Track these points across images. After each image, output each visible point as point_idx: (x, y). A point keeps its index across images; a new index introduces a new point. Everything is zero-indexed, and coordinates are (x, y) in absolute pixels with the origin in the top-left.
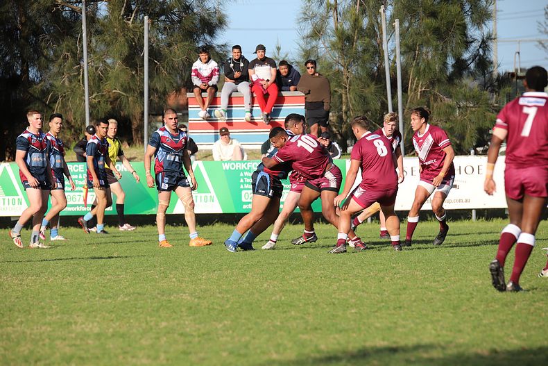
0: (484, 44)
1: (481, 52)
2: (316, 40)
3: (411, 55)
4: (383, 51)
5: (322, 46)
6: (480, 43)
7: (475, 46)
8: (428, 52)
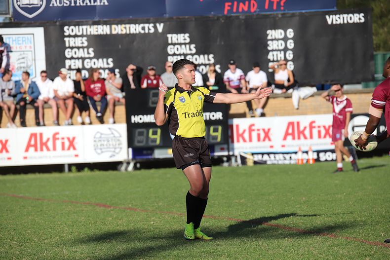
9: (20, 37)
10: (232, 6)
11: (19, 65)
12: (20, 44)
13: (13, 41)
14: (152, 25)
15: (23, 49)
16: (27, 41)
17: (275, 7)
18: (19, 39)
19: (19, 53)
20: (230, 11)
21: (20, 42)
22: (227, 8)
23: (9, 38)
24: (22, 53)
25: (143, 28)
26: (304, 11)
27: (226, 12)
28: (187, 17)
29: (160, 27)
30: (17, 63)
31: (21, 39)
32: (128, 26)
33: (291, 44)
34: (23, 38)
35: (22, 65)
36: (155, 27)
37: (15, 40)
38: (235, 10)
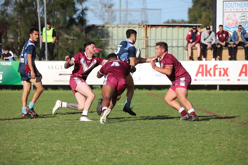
0: (83, 12)
1: (81, 15)
2: (7, 6)
3: (50, 15)
4: (37, 13)
5: (9, 9)
6: (81, 11)
7: (79, 12)
8: (58, 14)
9: (243, 3)
11: (241, 21)
12: (243, 7)
13: (238, 5)
15: (244, 10)
16: (247, 5)
18: (242, 4)
19: (241, 13)
21: (242, 6)
23: (235, 3)
24: (243, 13)
30: (239, 19)
31: (243, 4)
34: (244, 3)
35: (243, 21)
37: (240, 5)
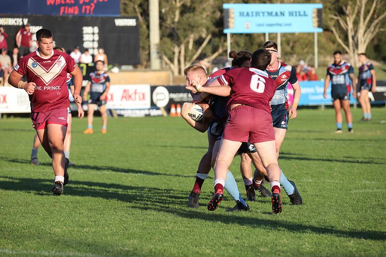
10: (65, 9)
14: (21, 19)
17: (88, 12)
20: (64, 13)
22: (62, 11)
25: (16, 22)
26: (104, 15)
27: (61, 14)
28: (40, 15)
29: (26, 21)
32: (7, 19)
33: (96, 38)
36: (23, 21)
38: (66, 12)
